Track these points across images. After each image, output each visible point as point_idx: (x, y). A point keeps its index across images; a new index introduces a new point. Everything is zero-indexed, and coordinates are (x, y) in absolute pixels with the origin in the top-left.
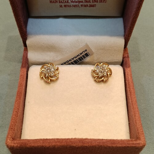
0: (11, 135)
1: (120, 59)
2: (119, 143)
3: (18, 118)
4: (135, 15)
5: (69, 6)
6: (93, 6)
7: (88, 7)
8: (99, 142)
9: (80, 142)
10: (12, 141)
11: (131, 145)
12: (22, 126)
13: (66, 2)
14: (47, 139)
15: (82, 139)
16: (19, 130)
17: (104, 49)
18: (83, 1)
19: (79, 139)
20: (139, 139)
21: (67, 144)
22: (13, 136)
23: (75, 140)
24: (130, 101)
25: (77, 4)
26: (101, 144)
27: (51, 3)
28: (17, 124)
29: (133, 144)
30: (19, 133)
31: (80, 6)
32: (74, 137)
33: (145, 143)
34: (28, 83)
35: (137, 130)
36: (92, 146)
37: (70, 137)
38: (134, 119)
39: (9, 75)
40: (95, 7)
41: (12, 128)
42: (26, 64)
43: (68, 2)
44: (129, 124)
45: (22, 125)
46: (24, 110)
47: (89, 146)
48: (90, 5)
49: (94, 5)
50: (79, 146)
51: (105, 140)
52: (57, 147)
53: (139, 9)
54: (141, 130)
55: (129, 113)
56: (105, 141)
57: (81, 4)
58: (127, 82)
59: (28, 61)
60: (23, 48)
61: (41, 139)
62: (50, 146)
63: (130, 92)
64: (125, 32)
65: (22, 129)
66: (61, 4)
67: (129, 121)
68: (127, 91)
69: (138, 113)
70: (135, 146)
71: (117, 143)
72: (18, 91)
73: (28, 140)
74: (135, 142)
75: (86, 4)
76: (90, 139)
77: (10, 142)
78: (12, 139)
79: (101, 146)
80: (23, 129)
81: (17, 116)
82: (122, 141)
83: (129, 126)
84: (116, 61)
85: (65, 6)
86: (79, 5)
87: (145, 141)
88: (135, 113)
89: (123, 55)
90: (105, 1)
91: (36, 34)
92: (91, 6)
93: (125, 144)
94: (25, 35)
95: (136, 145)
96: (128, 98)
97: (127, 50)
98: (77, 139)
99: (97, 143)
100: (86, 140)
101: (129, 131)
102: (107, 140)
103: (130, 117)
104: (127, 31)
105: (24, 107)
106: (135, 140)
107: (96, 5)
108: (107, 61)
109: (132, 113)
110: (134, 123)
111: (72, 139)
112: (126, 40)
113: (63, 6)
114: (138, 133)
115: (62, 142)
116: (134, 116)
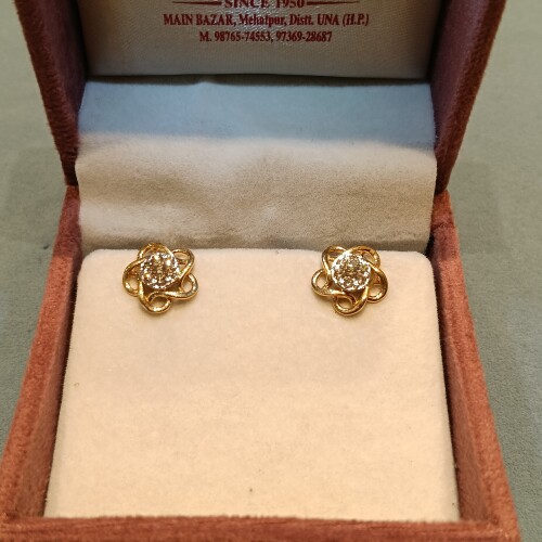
0: (2, 503)
2: (416, 534)
3: (32, 437)
4: (471, 65)
5: (235, 37)
6: (321, 37)
7: (303, 41)
8: (342, 533)
9: (266, 531)
10: (8, 522)
12: (47, 473)
13: (221, 19)
14: (140, 519)
15: (276, 518)
16: (34, 489)
18: (282, 19)
19: (262, 518)
20: (493, 523)
22: (11, 508)
23: (248, 522)
24: (459, 381)
25: (264, 28)
27: (168, 25)
29: (472, 539)
30: (37, 499)
31: (274, 37)
33: (518, 538)
34: (76, 314)
35: (483, 487)
37: (230, 513)
38: (475, 447)
40: (327, 42)
43: (229, 21)
44: (457, 471)
45: (50, 471)
46: (57, 416)
48: (308, 33)
49: (324, 34)
51: (361, 523)
53: (486, 42)
54: (502, 490)
55: (457, 431)
56: (365, 526)
57: (279, 27)
58: (446, 311)
59: (79, 235)
60: (64, 188)
61: (117, 519)
63: (460, 350)
64: (437, 132)
65: (46, 487)
66: (205, 28)
67: (456, 460)
68: (448, 349)
71: (410, 538)
74: (477, 533)
75: (295, 28)
76: (307, 521)
78: (8, 515)
80: (50, 488)
81: (29, 434)
82: (427, 529)
83: (458, 480)
84: (407, 238)
85: (220, 36)
86: (269, 33)
87: (515, 527)
88: (477, 427)
89: (432, 216)
90: (365, 20)
92: (314, 37)
93: (441, 540)
94: (69, 138)
96: (450, 372)
97: (447, 201)
98: (256, 519)
99: (335, 532)
100: (289, 525)
101: (455, 501)
102: (369, 523)
103: (460, 443)
105: (60, 402)
106: (478, 526)
107: (330, 33)
108: (373, 238)
109: (466, 426)
110: (476, 462)
111: (234, 519)
112: (444, 160)
113: (212, 36)
114: (490, 498)
115: (198, 530)
116: (473, 436)
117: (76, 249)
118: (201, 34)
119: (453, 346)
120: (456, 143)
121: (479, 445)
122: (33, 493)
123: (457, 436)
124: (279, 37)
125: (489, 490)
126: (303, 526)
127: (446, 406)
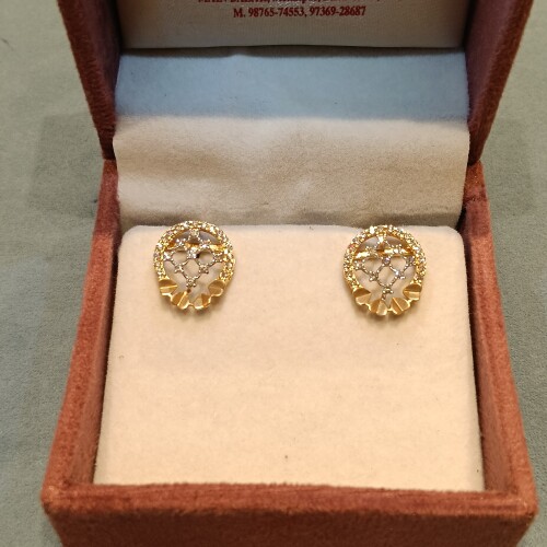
0: (59, 471)
1: (453, 203)
2: (439, 502)
3: (84, 410)
4: (503, 47)
6: (355, 11)
7: (337, 15)
8: (371, 500)
9: (301, 497)
10: (65, 489)
11: (484, 512)
12: (96, 441)
14: (186, 486)
15: (309, 486)
16: (86, 456)
17: (395, 168)
19: (297, 486)
20: (513, 492)
21: (257, 504)
22: (68, 475)
23: (285, 489)
24: (485, 357)
25: (298, 4)
26: (377, 506)
27: (202, 3)
28: (81, 433)
29: (492, 507)
30: (88, 466)
31: (307, 12)
32: (279, 481)
33: (535, 507)
34: (118, 289)
35: (505, 458)
36: (343, 511)
37: (268, 481)
38: (499, 420)
39: (48, 259)
40: (360, 17)
41: (64, 447)
42: (113, 222)
44: (482, 439)
45: (98, 438)
46: (103, 386)
47: (332, 511)
48: (342, 8)
49: (358, 8)
50: (298, 511)
51: (389, 491)
52: (220, 513)
53: (517, 26)
54: (522, 461)
55: (483, 402)
56: (392, 494)
57: (312, 3)
58: (475, 287)
59: (118, 211)
60: (101, 162)
61: (165, 486)
62: (195, 511)
63: (487, 326)
64: (471, 105)
65: (96, 454)
66: (238, 5)
67: (481, 429)
68: (476, 323)
69: (511, 399)
70: (498, 517)
71: (434, 505)
72: (84, 317)
73: (121, 489)
74: (497, 502)
75: (329, 3)
76: (339, 489)
77: (57, 492)
78: (65, 482)
79: (377, 512)
80: (99, 453)
81: (81, 405)
82: (452, 498)
83: (483, 448)
84: (439, 211)
85: (254, 12)
86: (302, 8)
87: (534, 497)
88: (501, 401)
89: (465, 189)
91: (149, 111)
92: (347, 11)
93: (463, 507)
94: (107, 116)
95: (500, 513)
96: (478, 346)
97: (481, 169)
98: (291, 486)
99: (364, 500)
100: (325, 492)
101: (480, 468)
102: (397, 491)
103: (485, 414)
104: (477, 101)
105: (105, 373)
106: (499, 494)
107: (364, 7)
108: (405, 211)
109: (491, 400)
110: (499, 434)
111: (272, 486)
112: (477, 133)
113: (245, 12)
114: (511, 470)
115: (239, 496)
116: (496, 409)
117: (115, 225)
118: (235, 10)
119: (481, 321)
120: (489, 118)
121: (502, 418)
122: (85, 460)
123: (484, 407)
124: (313, 13)
125: (510, 462)
126: (335, 492)
127: (473, 378)
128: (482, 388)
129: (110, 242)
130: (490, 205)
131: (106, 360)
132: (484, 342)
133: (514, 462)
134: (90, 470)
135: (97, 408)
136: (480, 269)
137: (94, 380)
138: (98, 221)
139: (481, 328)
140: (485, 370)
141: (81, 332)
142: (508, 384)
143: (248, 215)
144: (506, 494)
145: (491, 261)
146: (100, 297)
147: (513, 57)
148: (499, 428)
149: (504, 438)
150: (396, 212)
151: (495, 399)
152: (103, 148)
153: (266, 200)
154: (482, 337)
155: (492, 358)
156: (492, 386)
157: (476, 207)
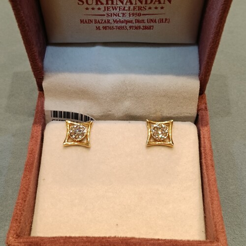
128: (205, 194)
129: (40, 128)
130: (209, 113)
131: (37, 181)
132: (205, 174)
133: (217, 227)
134: (29, 230)
135: (33, 202)
136: (204, 140)
137: (31, 190)
138: (35, 119)
139: (204, 167)
140: (206, 186)
141: (26, 168)
142: (215, 192)
143: (102, 116)
144: (214, 242)
145: (209, 137)
146: (35, 152)
147: (217, 49)
148: (211, 212)
149: (213, 216)
150: (168, 115)
151: (209, 199)
152: (38, 86)
153: (110, 109)
154: (204, 171)
155: (209, 180)
156: (208, 193)
157: (202, 113)
